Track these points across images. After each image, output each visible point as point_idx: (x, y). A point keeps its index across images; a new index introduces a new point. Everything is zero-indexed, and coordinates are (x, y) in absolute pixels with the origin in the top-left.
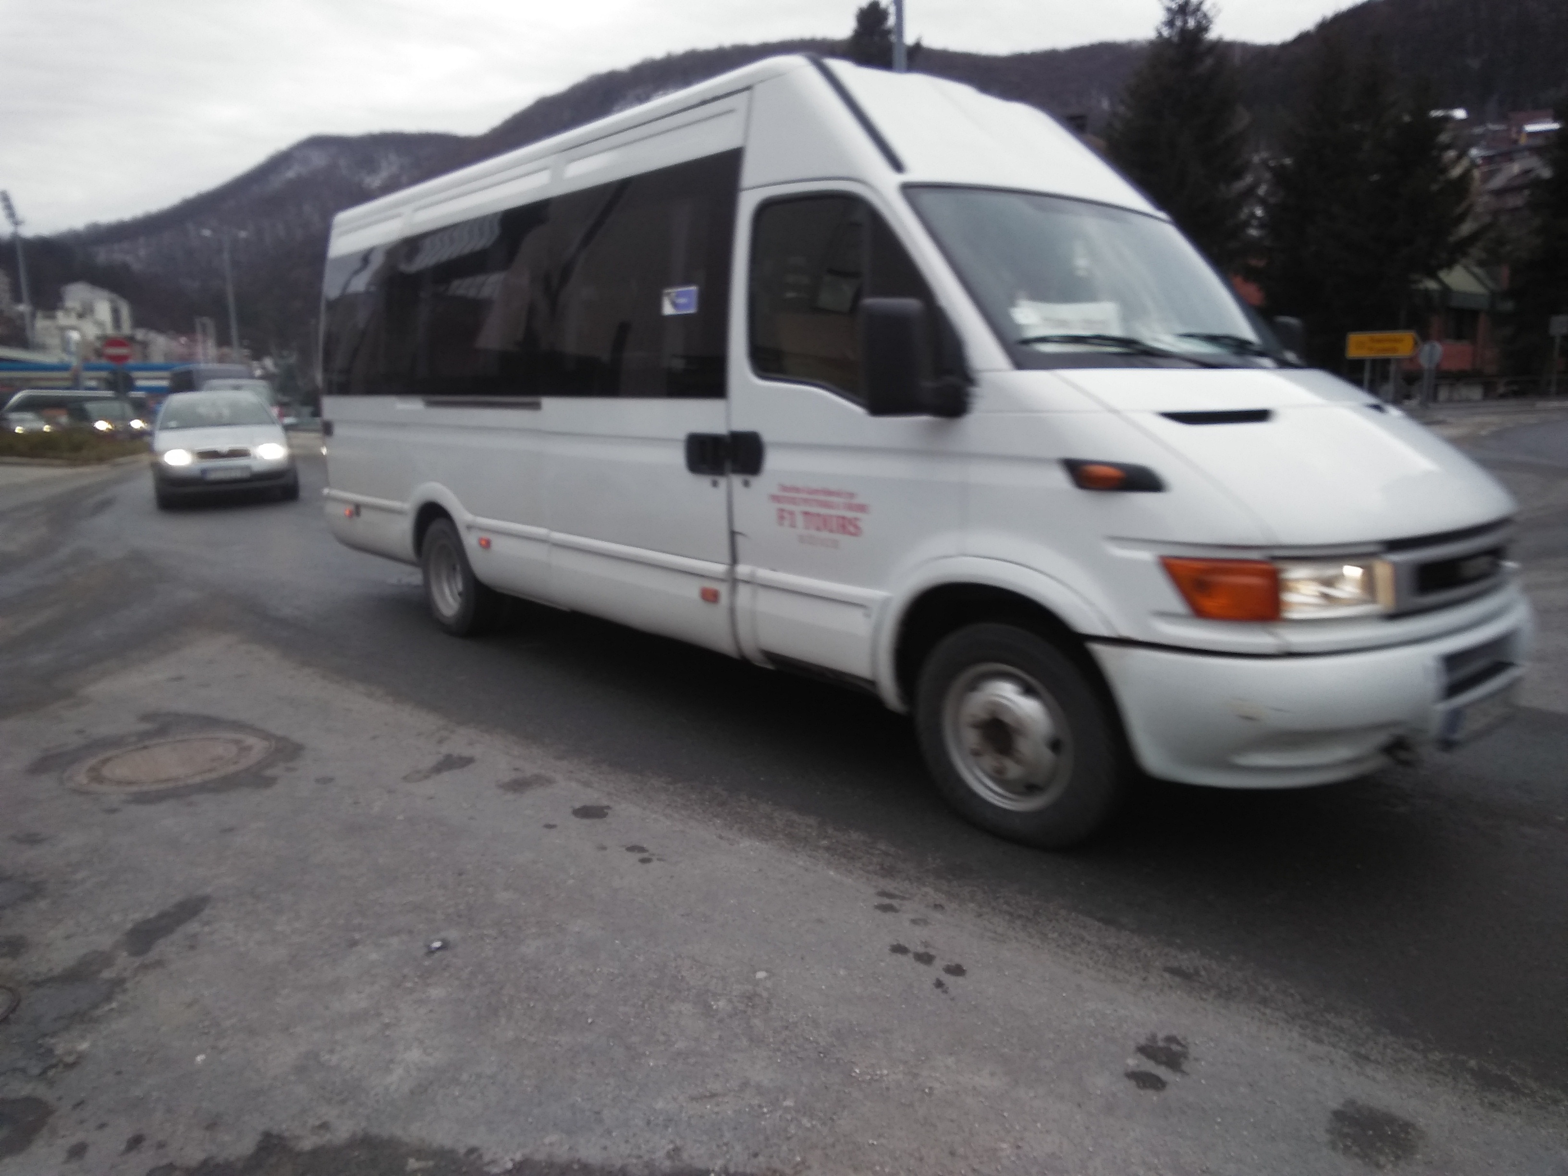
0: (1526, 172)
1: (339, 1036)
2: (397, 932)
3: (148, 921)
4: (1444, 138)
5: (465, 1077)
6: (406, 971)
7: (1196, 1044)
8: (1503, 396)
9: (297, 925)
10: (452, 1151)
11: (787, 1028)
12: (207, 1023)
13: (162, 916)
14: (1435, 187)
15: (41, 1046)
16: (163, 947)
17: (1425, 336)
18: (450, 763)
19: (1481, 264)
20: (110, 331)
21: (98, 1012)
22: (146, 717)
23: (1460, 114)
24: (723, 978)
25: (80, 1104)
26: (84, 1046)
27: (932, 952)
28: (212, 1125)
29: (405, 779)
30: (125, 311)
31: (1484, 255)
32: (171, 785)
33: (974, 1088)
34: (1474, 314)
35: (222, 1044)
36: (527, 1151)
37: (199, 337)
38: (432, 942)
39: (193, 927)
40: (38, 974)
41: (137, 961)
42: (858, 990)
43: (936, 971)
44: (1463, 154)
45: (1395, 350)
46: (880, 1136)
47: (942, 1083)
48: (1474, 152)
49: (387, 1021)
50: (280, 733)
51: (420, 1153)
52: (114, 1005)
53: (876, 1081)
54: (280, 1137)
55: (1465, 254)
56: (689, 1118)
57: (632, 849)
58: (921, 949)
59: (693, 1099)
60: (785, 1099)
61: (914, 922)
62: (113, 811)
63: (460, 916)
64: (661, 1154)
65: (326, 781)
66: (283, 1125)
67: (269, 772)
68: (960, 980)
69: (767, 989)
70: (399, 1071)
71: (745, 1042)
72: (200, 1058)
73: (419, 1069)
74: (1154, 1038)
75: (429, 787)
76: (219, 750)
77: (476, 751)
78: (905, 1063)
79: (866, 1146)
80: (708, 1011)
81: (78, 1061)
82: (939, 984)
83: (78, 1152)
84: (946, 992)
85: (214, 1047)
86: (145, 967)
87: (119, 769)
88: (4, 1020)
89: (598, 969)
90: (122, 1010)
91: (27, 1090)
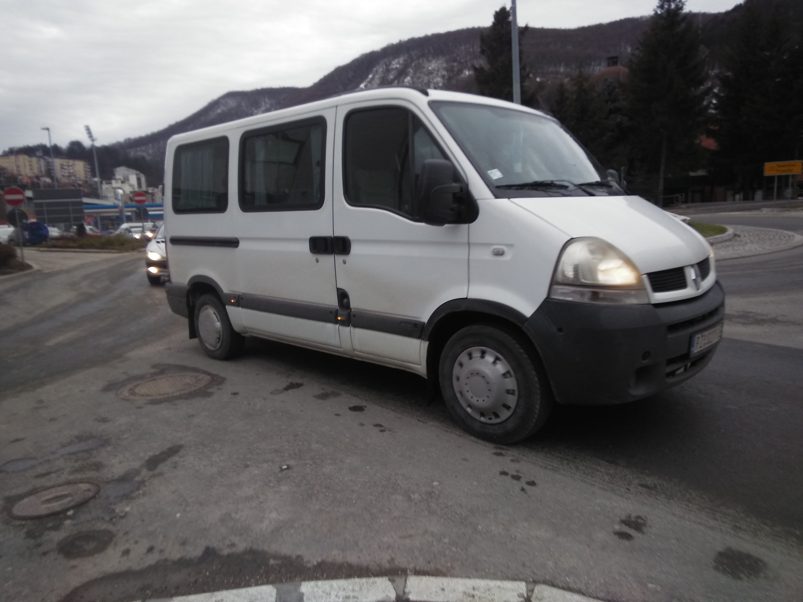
1: (240, 507)
3: (156, 456)
5: (296, 525)
6: (270, 479)
7: (651, 519)
10: (290, 557)
11: (447, 507)
12: (181, 500)
13: (162, 453)
15: (110, 508)
18: (292, 386)
20: (136, 189)
22: (154, 366)
24: (417, 485)
26: (128, 509)
27: (520, 475)
28: (184, 543)
29: (272, 393)
32: (166, 396)
33: (537, 537)
35: (188, 509)
36: (324, 558)
38: (283, 465)
39: (175, 458)
40: (107, 478)
41: (151, 473)
42: (483, 491)
43: (522, 483)
45: (791, 171)
46: (489, 556)
47: (521, 534)
50: (215, 373)
51: (275, 557)
52: (141, 492)
53: (489, 532)
54: (213, 549)
56: (399, 545)
57: (376, 425)
58: (515, 473)
59: (401, 537)
60: (444, 538)
61: (512, 461)
62: (140, 408)
63: (295, 455)
64: (384, 561)
65: (235, 394)
67: (210, 390)
68: (533, 488)
69: (438, 490)
71: (427, 513)
73: (275, 521)
74: (629, 517)
75: (283, 397)
76: (188, 380)
77: (305, 381)
78: (503, 524)
79: (482, 560)
80: (409, 499)
81: (125, 515)
82: (523, 490)
83: (126, 552)
84: (526, 493)
85: (184, 511)
86: (154, 476)
87: (142, 389)
88: (94, 497)
89: (358, 480)
90: (144, 494)
91: (104, 527)
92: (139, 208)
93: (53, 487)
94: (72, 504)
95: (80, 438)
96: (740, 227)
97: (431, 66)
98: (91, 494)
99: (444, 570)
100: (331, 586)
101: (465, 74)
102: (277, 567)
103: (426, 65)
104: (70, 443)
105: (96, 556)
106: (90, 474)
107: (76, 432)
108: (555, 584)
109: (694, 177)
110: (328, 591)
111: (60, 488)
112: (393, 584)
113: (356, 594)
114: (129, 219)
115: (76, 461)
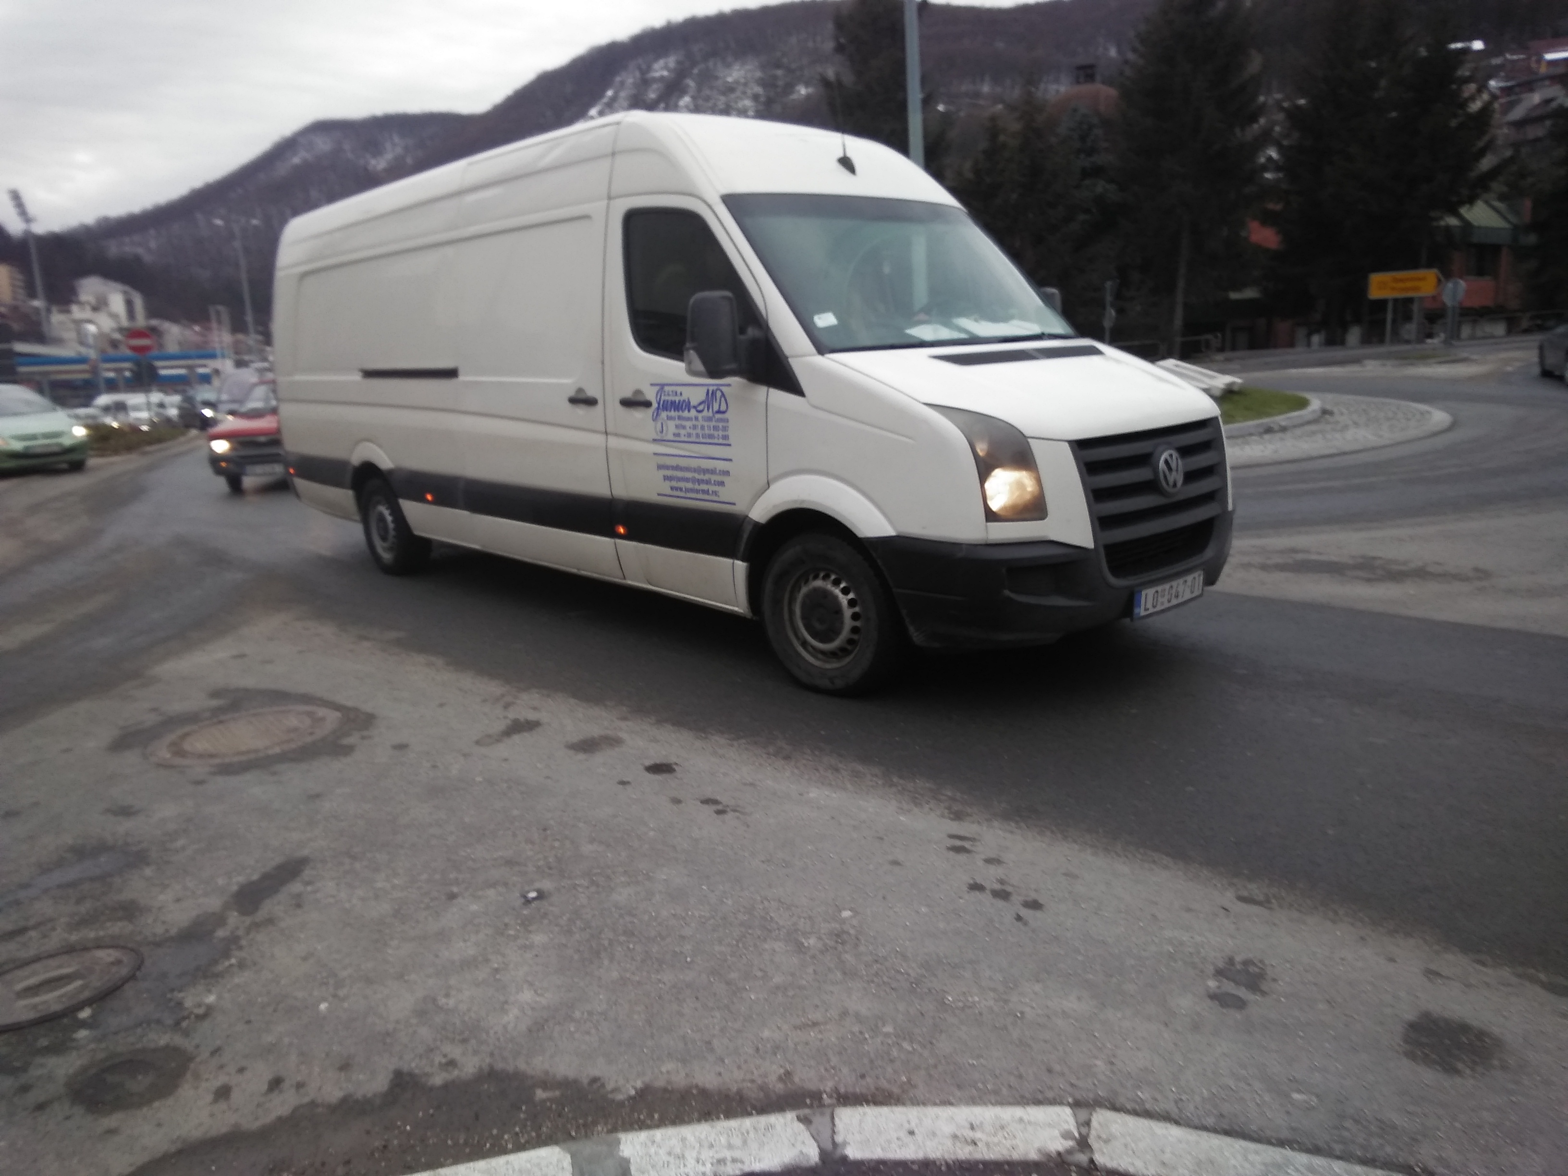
0: (1548, 101)
1: (453, 981)
2: (493, 885)
3: (252, 883)
4: (1464, 72)
5: (577, 1014)
6: (506, 920)
7: (1272, 965)
8: (1527, 331)
9: (396, 882)
10: (575, 1081)
11: (876, 961)
12: (324, 974)
13: (265, 877)
14: (1454, 123)
15: (170, 1000)
16: (273, 906)
17: (1447, 274)
18: (518, 727)
19: (1502, 198)
20: (125, 322)
21: (220, 968)
22: (216, 694)
23: (1478, 45)
24: (810, 918)
25: (216, 1051)
26: (211, 999)
27: (1009, 889)
28: (345, 1067)
29: (478, 743)
30: (138, 302)
31: (1505, 189)
32: (252, 756)
33: (1064, 1012)
34: (1495, 249)
35: (342, 993)
36: (647, 1079)
37: (214, 325)
38: (528, 892)
39: (296, 887)
40: (155, 935)
41: (248, 920)
42: (942, 925)
43: (1015, 906)
44: (1483, 87)
45: (1416, 289)
46: (979, 1057)
47: (1033, 1008)
48: (1493, 83)
49: (496, 966)
50: (349, 704)
51: (545, 1085)
52: (233, 961)
53: (970, 1007)
54: (411, 1075)
55: (1486, 189)
56: (795, 1045)
57: (707, 801)
58: (997, 887)
59: (796, 1027)
60: (884, 1025)
61: (987, 861)
62: (200, 782)
63: (550, 868)
64: (772, 1079)
65: (401, 747)
66: (412, 1064)
67: (346, 741)
68: (1038, 914)
69: (854, 927)
70: (514, 1012)
71: (839, 975)
72: (323, 1006)
73: (533, 1009)
74: (1231, 961)
75: (503, 749)
76: (293, 721)
77: (543, 716)
78: (994, 990)
79: (967, 1065)
80: (800, 948)
81: (208, 1013)
82: (1019, 918)
83: (223, 1093)
84: (1026, 924)
85: (335, 996)
86: (256, 926)
87: (200, 743)
88: (132, 977)
89: (690, 913)
90: (242, 965)
91: (165, 1040)
92: (137, 363)
93: (37, 959)
94: (86, 994)
95: (80, 852)
96: (1330, 396)
97: (731, 75)
98: (124, 971)
99: (896, 1090)
100: (683, 1140)
101: (799, 91)
102: (554, 1106)
103: (721, 72)
104: (60, 863)
105: (156, 1104)
106: (117, 928)
107: (68, 839)
108: (1118, 1105)
109: (1237, 301)
110: (678, 1150)
111: (52, 962)
112: (808, 1129)
113: (737, 1154)
114: (112, 386)
115: (79, 901)
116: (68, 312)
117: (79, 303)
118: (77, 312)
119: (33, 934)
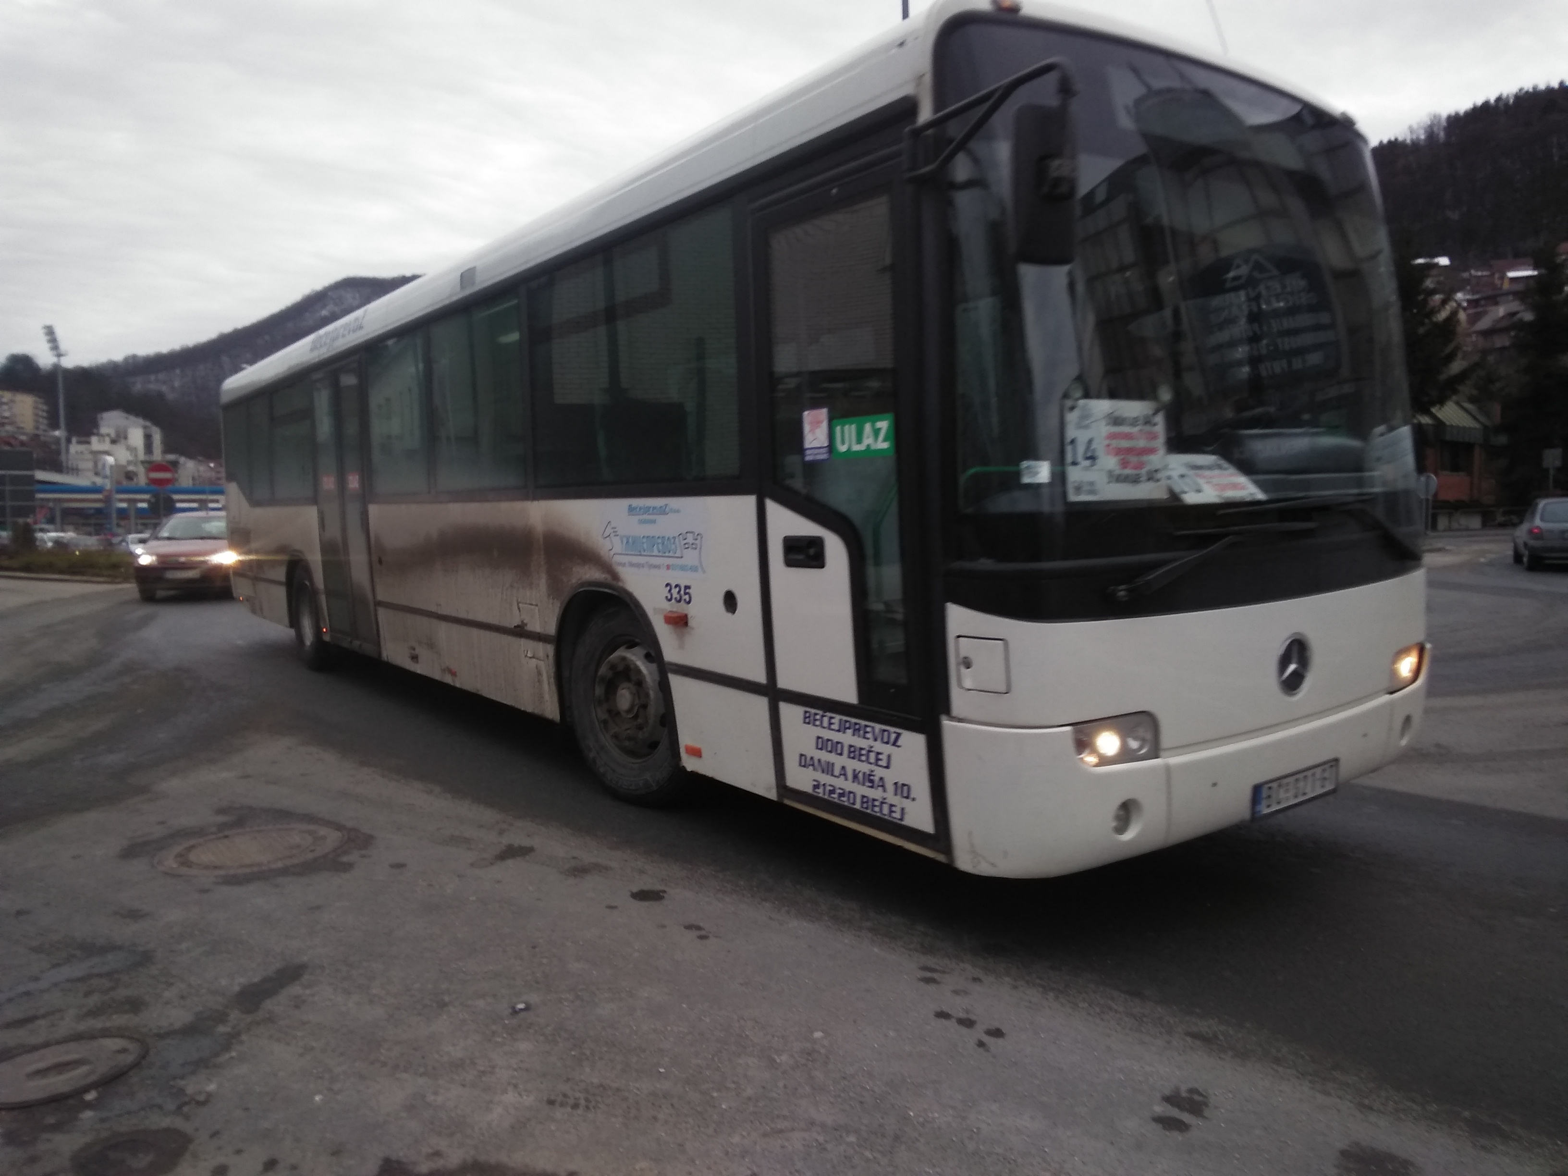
0: (1511, 315)
1: (441, 1081)
2: (483, 996)
3: (253, 985)
4: (1429, 283)
7: (1215, 1095)
8: (1501, 525)
9: (390, 989)
11: (844, 1078)
12: (320, 1069)
13: (265, 980)
14: (1422, 330)
15: (173, 1086)
16: (271, 1006)
19: (1472, 400)
20: (142, 456)
21: (220, 1060)
22: (221, 811)
23: (1444, 261)
24: (784, 1037)
25: (215, 1135)
26: (212, 1087)
27: (973, 1018)
28: (337, 1152)
30: (157, 437)
31: (1475, 392)
32: (255, 869)
33: (1017, 1129)
34: (1468, 447)
38: (516, 1004)
39: (295, 989)
40: (160, 1028)
41: (249, 1018)
42: (907, 1048)
43: (978, 1032)
44: (1448, 298)
48: (1459, 296)
49: (482, 1069)
52: (234, 1054)
53: (930, 1122)
54: (399, 1162)
55: (1455, 392)
57: (689, 927)
58: (962, 1015)
60: (847, 1134)
61: (956, 992)
62: (206, 891)
63: (537, 983)
65: (400, 866)
66: (400, 1152)
67: (345, 859)
68: (1000, 1041)
69: (824, 1046)
70: (498, 1111)
71: (808, 1089)
72: (318, 1098)
73: (516, 1109)
74: (1177, 1090)
75: (495, 872)
76: (296, 839)
80: (772, 1064)
81: (208, 1100)
82: (981, 1044)
83: (220, 1172)
84: (988, 1051)
85: (329, 1089)
86: (257, 1023)
87: (204, 855)
88: (136, 1065)
90: (242, 1058)
91: (166, 1122)
92: (156, 495)
93: (45, 1045)
94: (93, 1078)
95: (89, 949)
98: (130, 1059)
111: (60, 1049)
116: (89, 443)
117: (98, 434)
118: (96, 444)
119: (42, 1022)
